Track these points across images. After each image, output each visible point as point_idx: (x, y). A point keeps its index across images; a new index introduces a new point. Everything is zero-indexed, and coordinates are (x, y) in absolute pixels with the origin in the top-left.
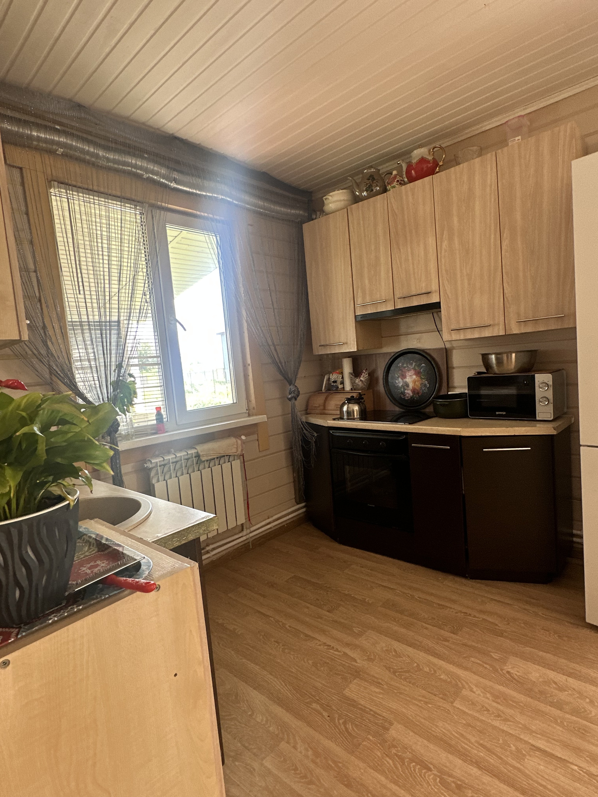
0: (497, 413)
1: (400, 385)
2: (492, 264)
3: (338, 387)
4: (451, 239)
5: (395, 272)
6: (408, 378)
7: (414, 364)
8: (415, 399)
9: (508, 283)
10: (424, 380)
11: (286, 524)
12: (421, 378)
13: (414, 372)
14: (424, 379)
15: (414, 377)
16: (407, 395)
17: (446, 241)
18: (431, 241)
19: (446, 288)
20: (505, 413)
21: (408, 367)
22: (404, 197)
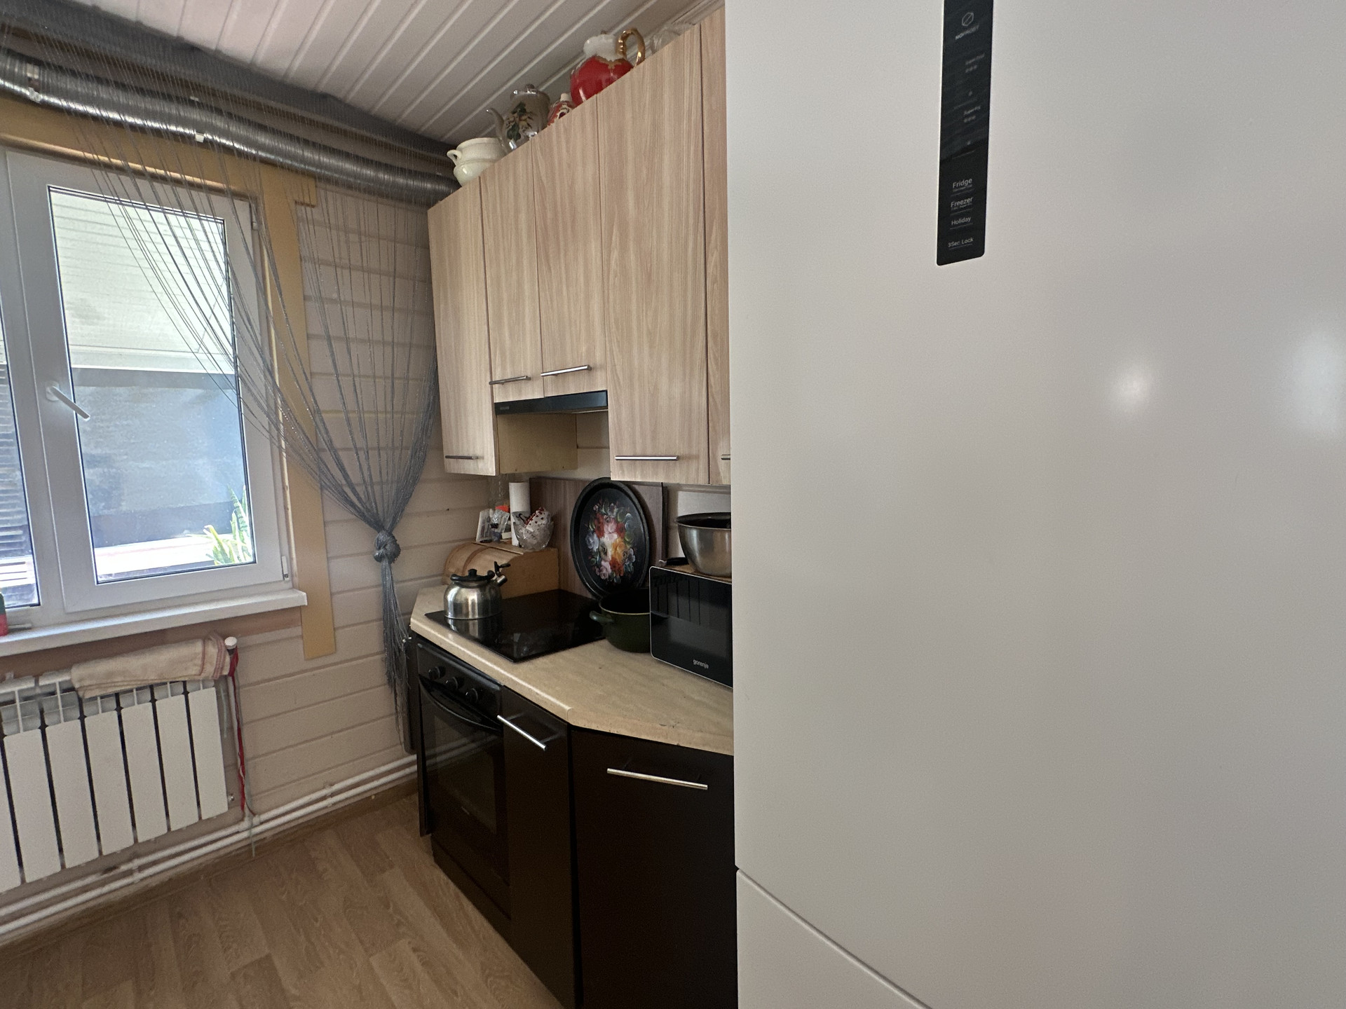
0: (695, 662)
1: (595, 548)
2: (689, 312)
3: (501, 537)
4: (624, 248)
5: (543, 320)
6: (606, 535)
7: (616, 510)
8: (615, 581)
9: (716, 359)
10: (628, 547)
11: (375, 795)
12: (625, 541)
13: (614, 527)
14: (629, 543)
15: (615, 536)
16: (604, 571)
17: (616, 251)
18: (594, 247)
19: (616, 361)
20: (706, 666)
21: (607, 514)
22: (555, 149)
